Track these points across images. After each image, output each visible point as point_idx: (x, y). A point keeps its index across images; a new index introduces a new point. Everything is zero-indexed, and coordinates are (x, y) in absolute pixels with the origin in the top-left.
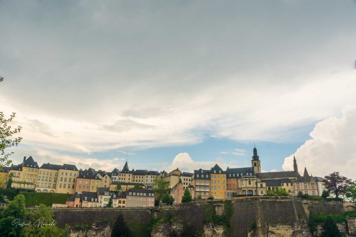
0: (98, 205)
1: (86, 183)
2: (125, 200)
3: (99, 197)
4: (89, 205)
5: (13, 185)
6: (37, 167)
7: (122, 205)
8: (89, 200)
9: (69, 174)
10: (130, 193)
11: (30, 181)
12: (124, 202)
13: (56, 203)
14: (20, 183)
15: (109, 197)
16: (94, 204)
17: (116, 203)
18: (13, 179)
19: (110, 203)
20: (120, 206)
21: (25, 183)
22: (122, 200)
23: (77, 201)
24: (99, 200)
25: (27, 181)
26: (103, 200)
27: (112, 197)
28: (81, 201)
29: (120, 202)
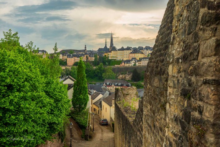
0: (131, 65)
1: (133, 55)
2: (141, 62)
3: (131, 62)
4: (127, 65)
5: (109, 58)
6: (116, 51)
7: (140, 64)
8: (127, 63)
9: (127, 52)
10: (143, 59)
11: (115, 56)
12: (140, 63)
13: (116, 65)
14: (111, 57)
15: (134, 62)
16: (129, 64)
17: (137, 64)
18: (109, 56)
19: (135, 64)
20: (139, 65)
21: (113, 57)
22: (140, 62)
23: (123, 64)
24: (131, 63)
25: (114, 56)
26: (132, 63)
27: (136, 62)
28: (124, 63)
29: (139, 63)
